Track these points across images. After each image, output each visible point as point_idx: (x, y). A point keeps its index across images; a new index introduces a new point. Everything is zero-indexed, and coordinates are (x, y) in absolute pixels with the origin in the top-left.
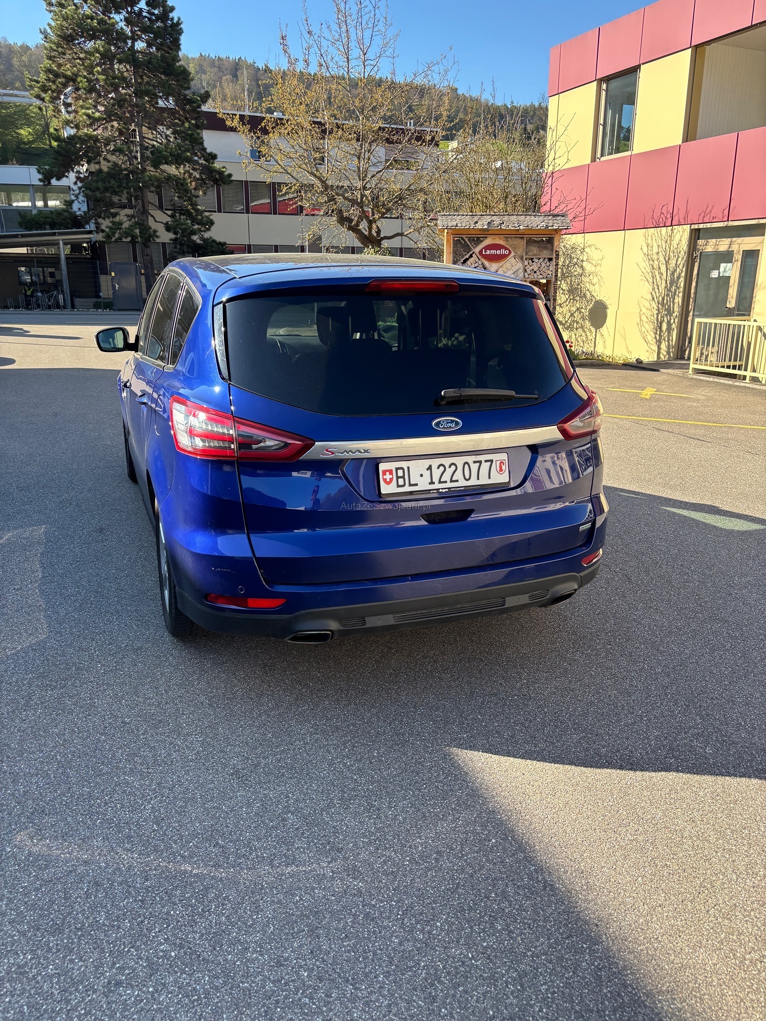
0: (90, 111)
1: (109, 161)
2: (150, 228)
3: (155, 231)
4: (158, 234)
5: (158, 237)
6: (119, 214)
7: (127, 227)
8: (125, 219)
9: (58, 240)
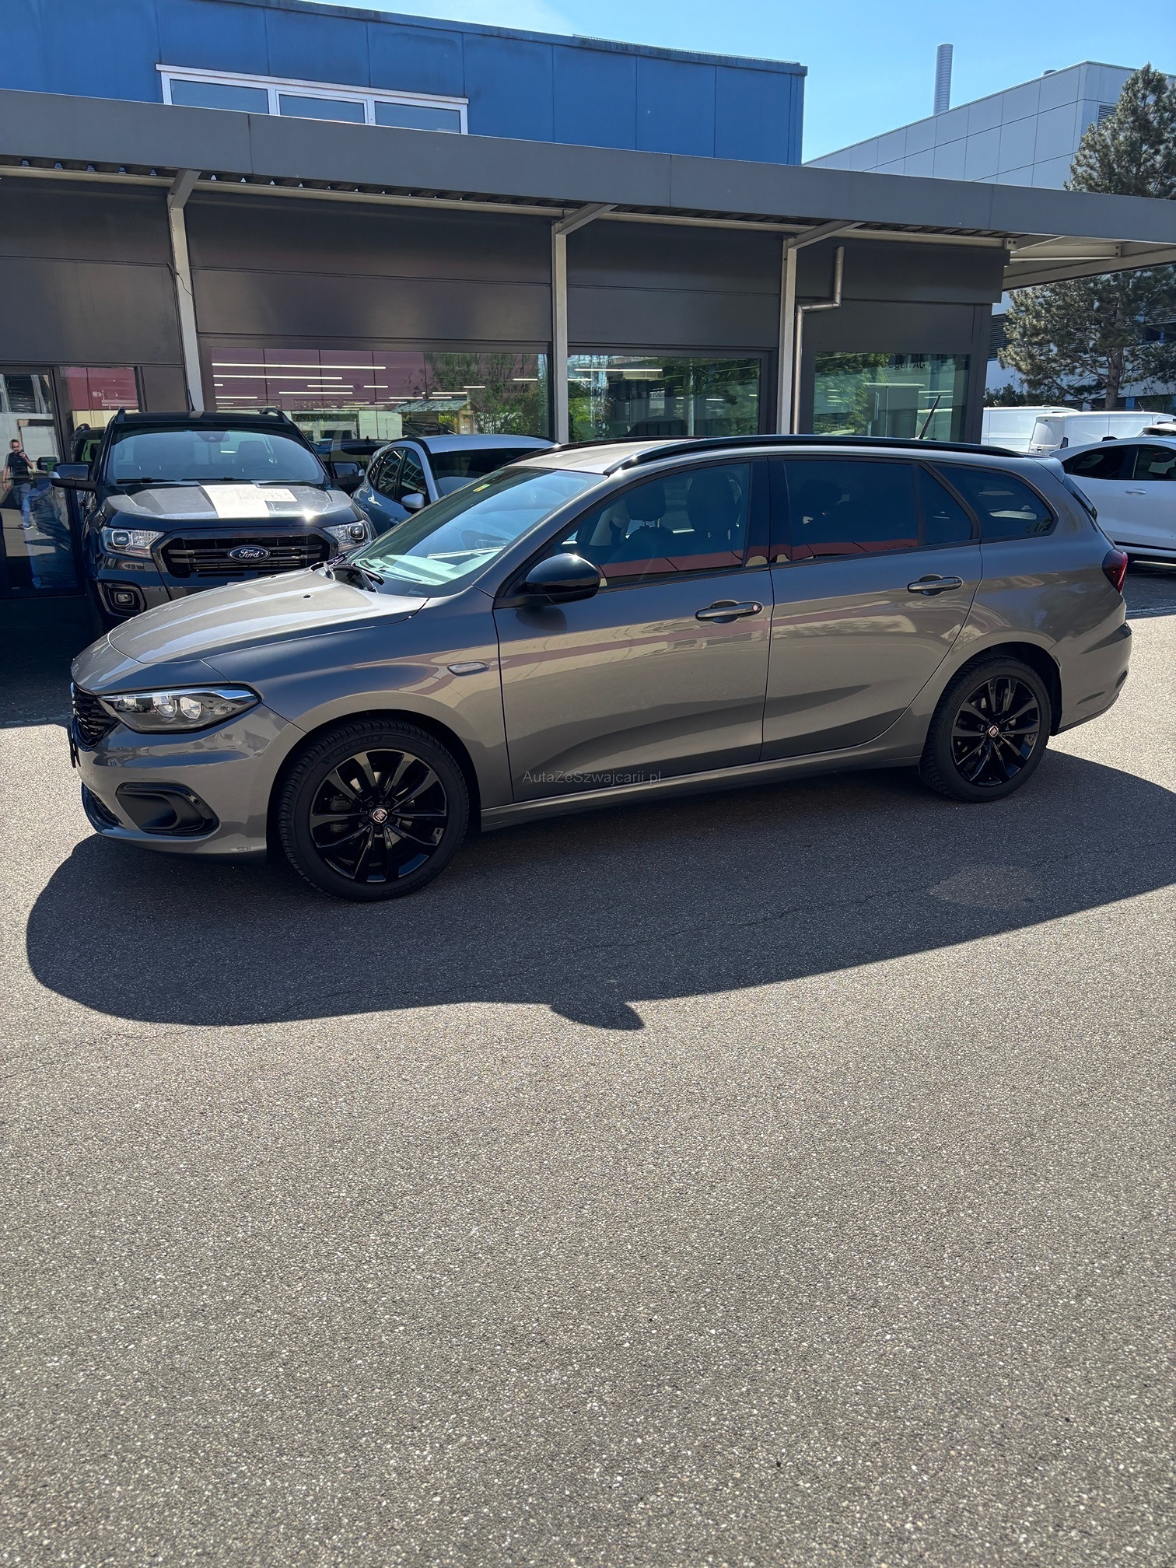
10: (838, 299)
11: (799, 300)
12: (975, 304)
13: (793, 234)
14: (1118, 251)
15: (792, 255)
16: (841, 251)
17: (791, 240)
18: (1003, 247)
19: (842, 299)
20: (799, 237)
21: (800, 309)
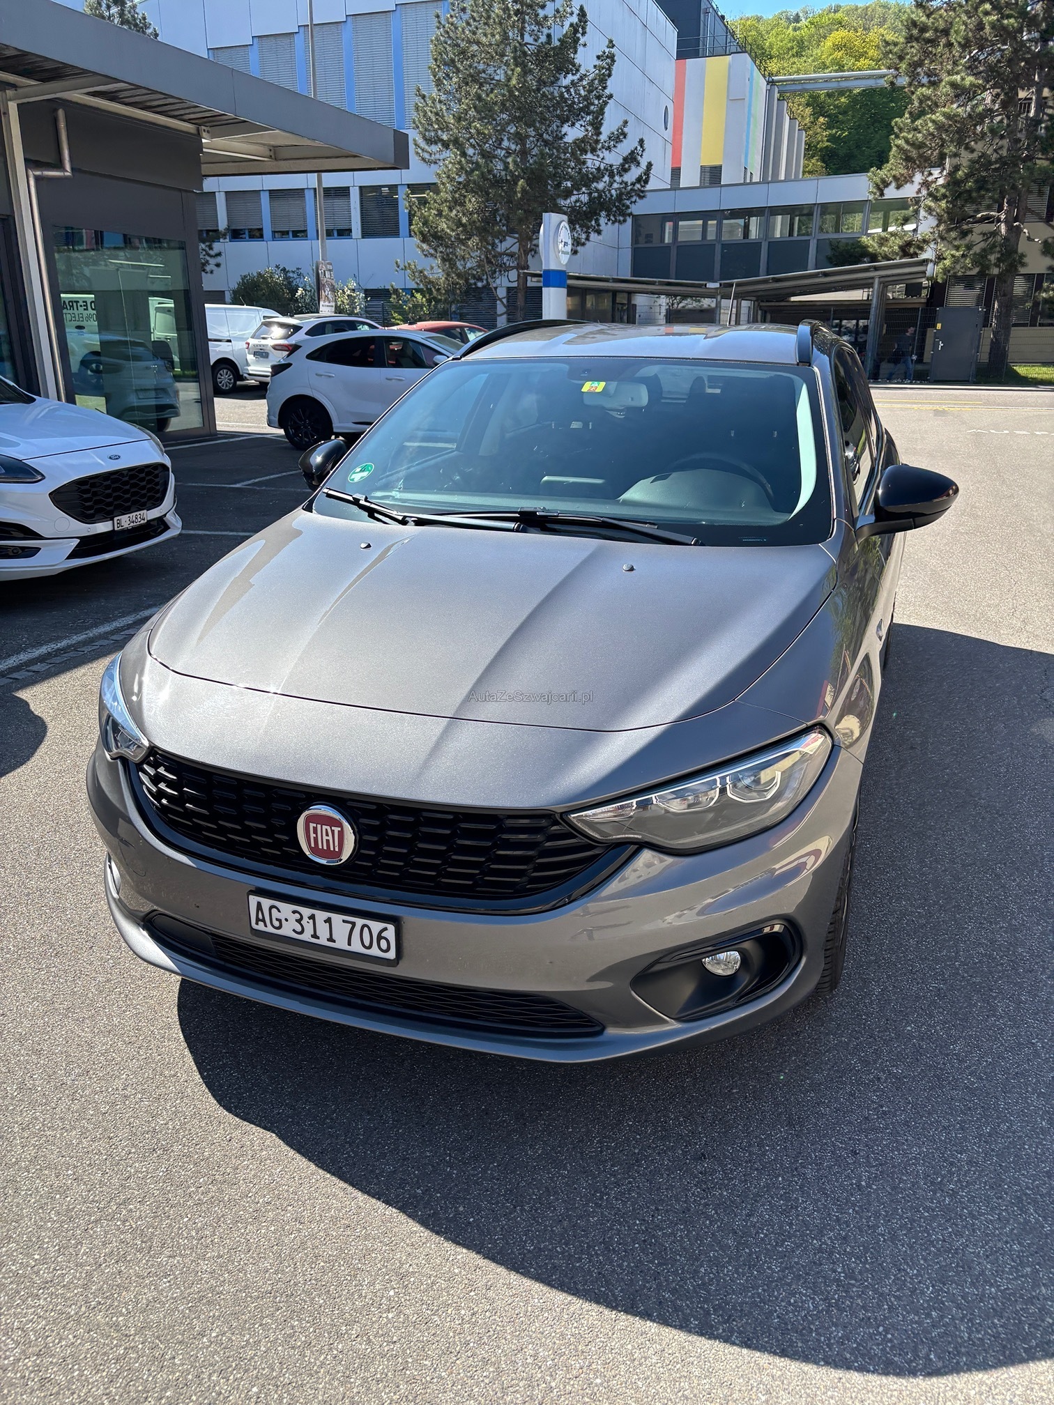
0: (958, 78)
1: (973, 151)
2: (1016, 252)
3: (1022, 256)
4: (1025, 260)
5: (1023, 265)
6: (972, 232)
7: (978, 251)
8: (980, 238)
9: (873, 278)
10: (68, 167)
11: (30, 163)
12: (180, 190)
13: (14, 86)
14: (272, 153)
15: (13, 108)
16: (61, 113)
17: (10, 93)
18: (199, 135)
19: (72, 169)
20: (20, 91)
21: (30, 173)
